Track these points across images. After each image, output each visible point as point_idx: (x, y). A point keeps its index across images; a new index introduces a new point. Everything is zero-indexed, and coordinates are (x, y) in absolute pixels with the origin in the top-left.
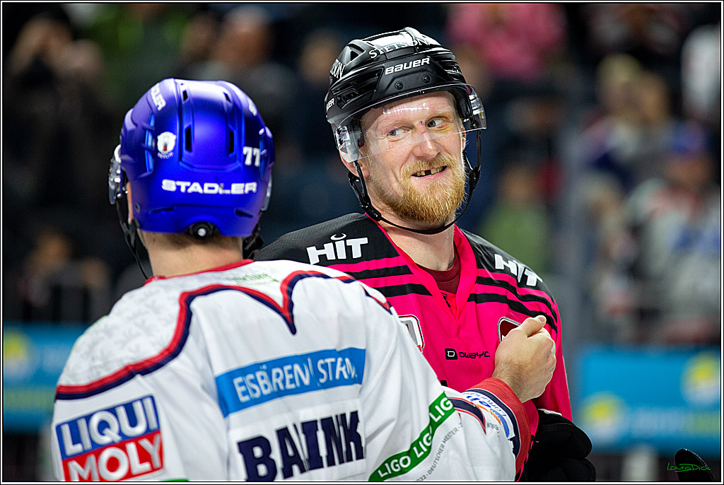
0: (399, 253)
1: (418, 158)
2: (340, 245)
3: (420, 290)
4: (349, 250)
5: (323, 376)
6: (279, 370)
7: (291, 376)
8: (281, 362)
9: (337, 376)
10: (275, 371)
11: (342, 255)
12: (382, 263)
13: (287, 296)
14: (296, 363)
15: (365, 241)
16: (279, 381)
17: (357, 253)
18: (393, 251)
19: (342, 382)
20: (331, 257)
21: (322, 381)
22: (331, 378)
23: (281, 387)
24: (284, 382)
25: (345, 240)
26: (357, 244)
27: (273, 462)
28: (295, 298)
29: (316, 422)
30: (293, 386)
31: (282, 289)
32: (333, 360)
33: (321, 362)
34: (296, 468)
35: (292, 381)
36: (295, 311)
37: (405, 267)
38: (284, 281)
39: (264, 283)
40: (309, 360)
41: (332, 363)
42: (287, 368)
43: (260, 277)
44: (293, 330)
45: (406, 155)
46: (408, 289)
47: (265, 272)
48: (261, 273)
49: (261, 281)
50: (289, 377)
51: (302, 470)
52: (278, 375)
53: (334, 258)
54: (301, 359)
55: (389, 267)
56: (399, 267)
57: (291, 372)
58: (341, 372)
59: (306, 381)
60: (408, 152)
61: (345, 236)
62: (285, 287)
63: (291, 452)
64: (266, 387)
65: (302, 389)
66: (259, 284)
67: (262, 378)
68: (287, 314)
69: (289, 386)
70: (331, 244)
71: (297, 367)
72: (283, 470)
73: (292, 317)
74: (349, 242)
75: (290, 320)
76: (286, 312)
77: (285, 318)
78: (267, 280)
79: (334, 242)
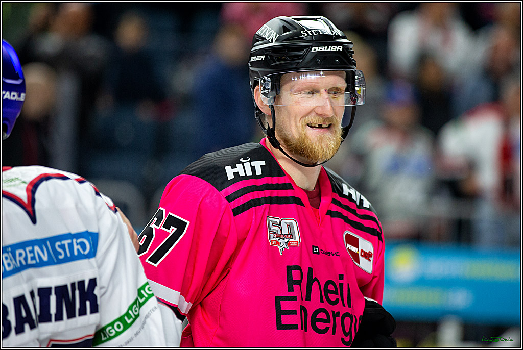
0: (285, 174)
1: (318, 115)
2: (247, 165)
3: (298, 201)
4: (253, 168)
5: (61, 254)
6: (22, 251)
7: (32, 255)
8: (23, 245)
9: (76, 253)
10: (18, 252)
11: (249, 173)
12: (275, 180)
13: (30, 194)
14: (36, 245)
15: (263, 163)
16: (22, 259)
17: (259, 172)
18: (281, 172)
19: (81, 257)
20: (242, 174)
21: (61, 257)
22: (69, 255)
23: (24, 263)
24: (26, 259)
25: (250, 161)
26: (259, 165)
27: (9, 322)
28: (37, 196)
29: (50, 289)
30: (34, 262)
31: (27, 190)
32: (69, 241)
33: (58, 244)
34: (27, 326)
35: (33, 258)
36: (37, 206)
37: (290, 184)
38: (31, 183)
39: (14, 185)
40: (48, 243)
41: (69, 244)
42: (28, 249)
43: (12, 180)
44: (34, 221)
45: (308, 110)
46: (291, 200)
47: (17, 176)
48: (14, 178)
49: (13, 183)
50: (29, 255)
51: (32, 327)
52: (20, 255)
53: (244, 175)
54: (41, 243)
55: (279, 183)
56: (285, 184)
57: (32, 251)
58: (78, 250)
59: (45, 258)
60: (311, 109)
61: (249, 159)
62: (31, 188)
63: (24, 314)
64: (9, 265)
65: (42, 264)
66: (11, 186)
67: (6, 258)
68: (30, 209)
69: (29, 262)
70: (241, 164)
71: (37, 248)
72: (16, 328)
73: (34, 211)
74: (253, 163)
75: (31, 213)
76: (29, 208)
77: (28, 212)
78: (17, 182)
79: (243, 163)
